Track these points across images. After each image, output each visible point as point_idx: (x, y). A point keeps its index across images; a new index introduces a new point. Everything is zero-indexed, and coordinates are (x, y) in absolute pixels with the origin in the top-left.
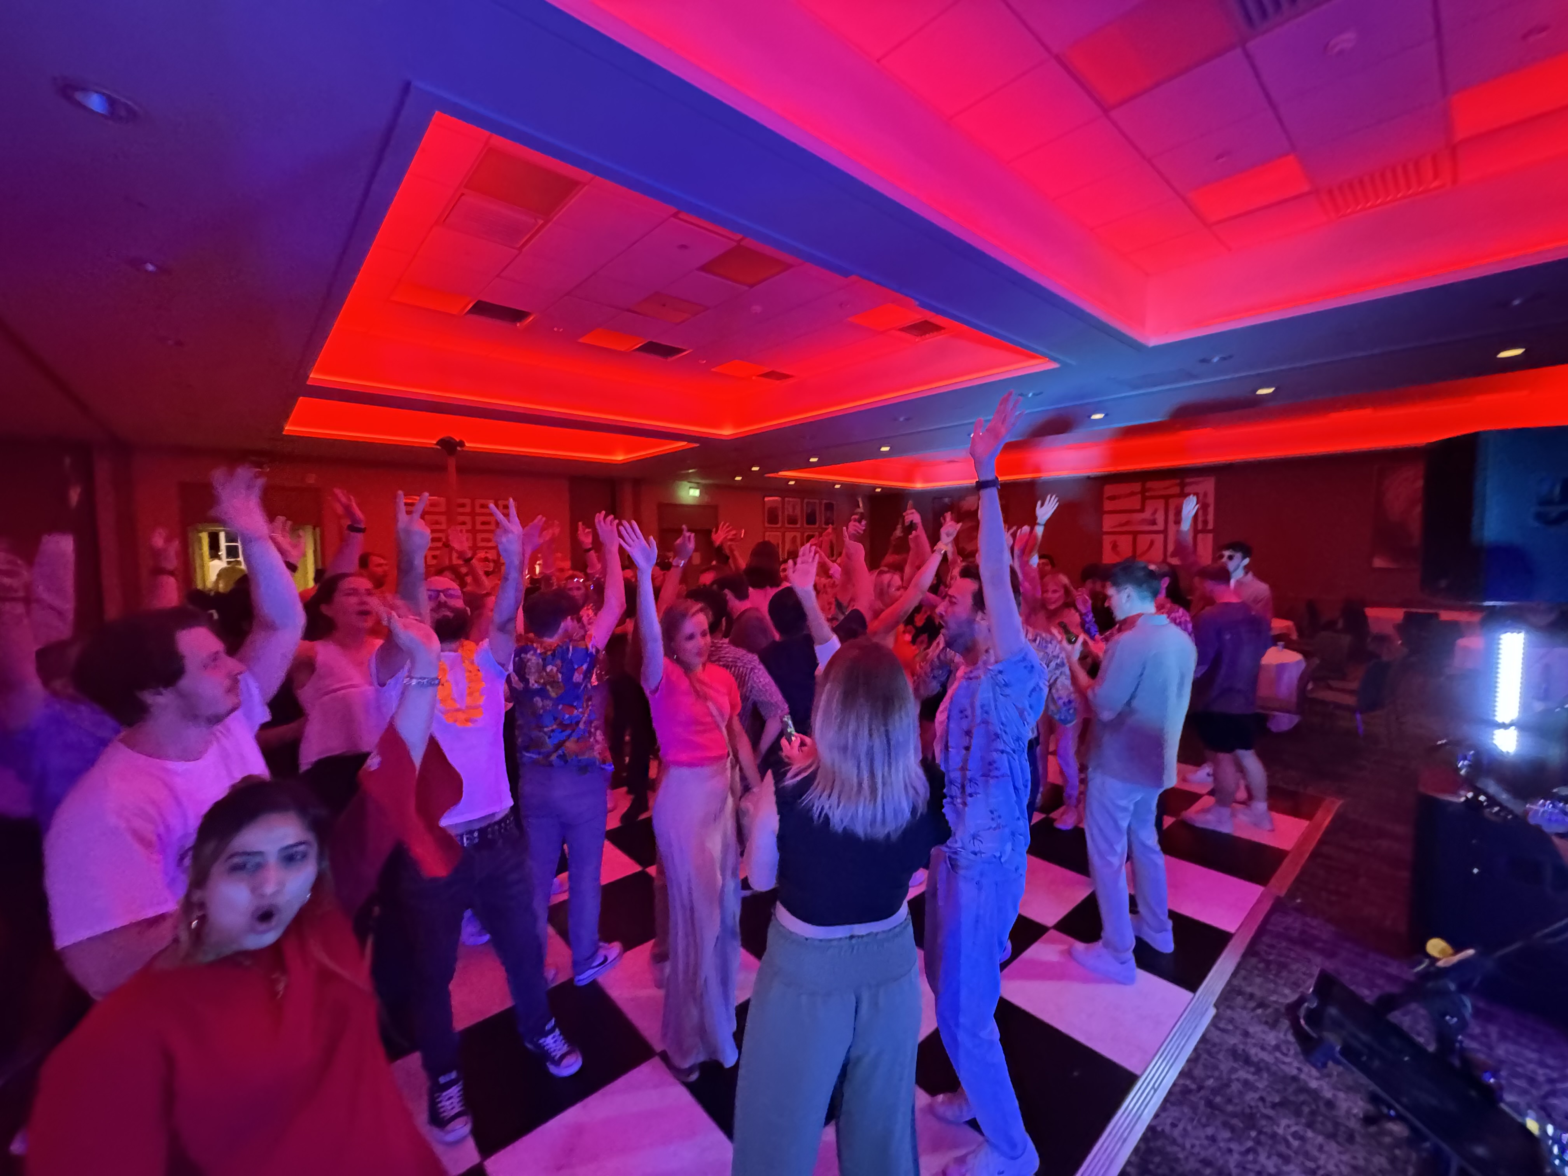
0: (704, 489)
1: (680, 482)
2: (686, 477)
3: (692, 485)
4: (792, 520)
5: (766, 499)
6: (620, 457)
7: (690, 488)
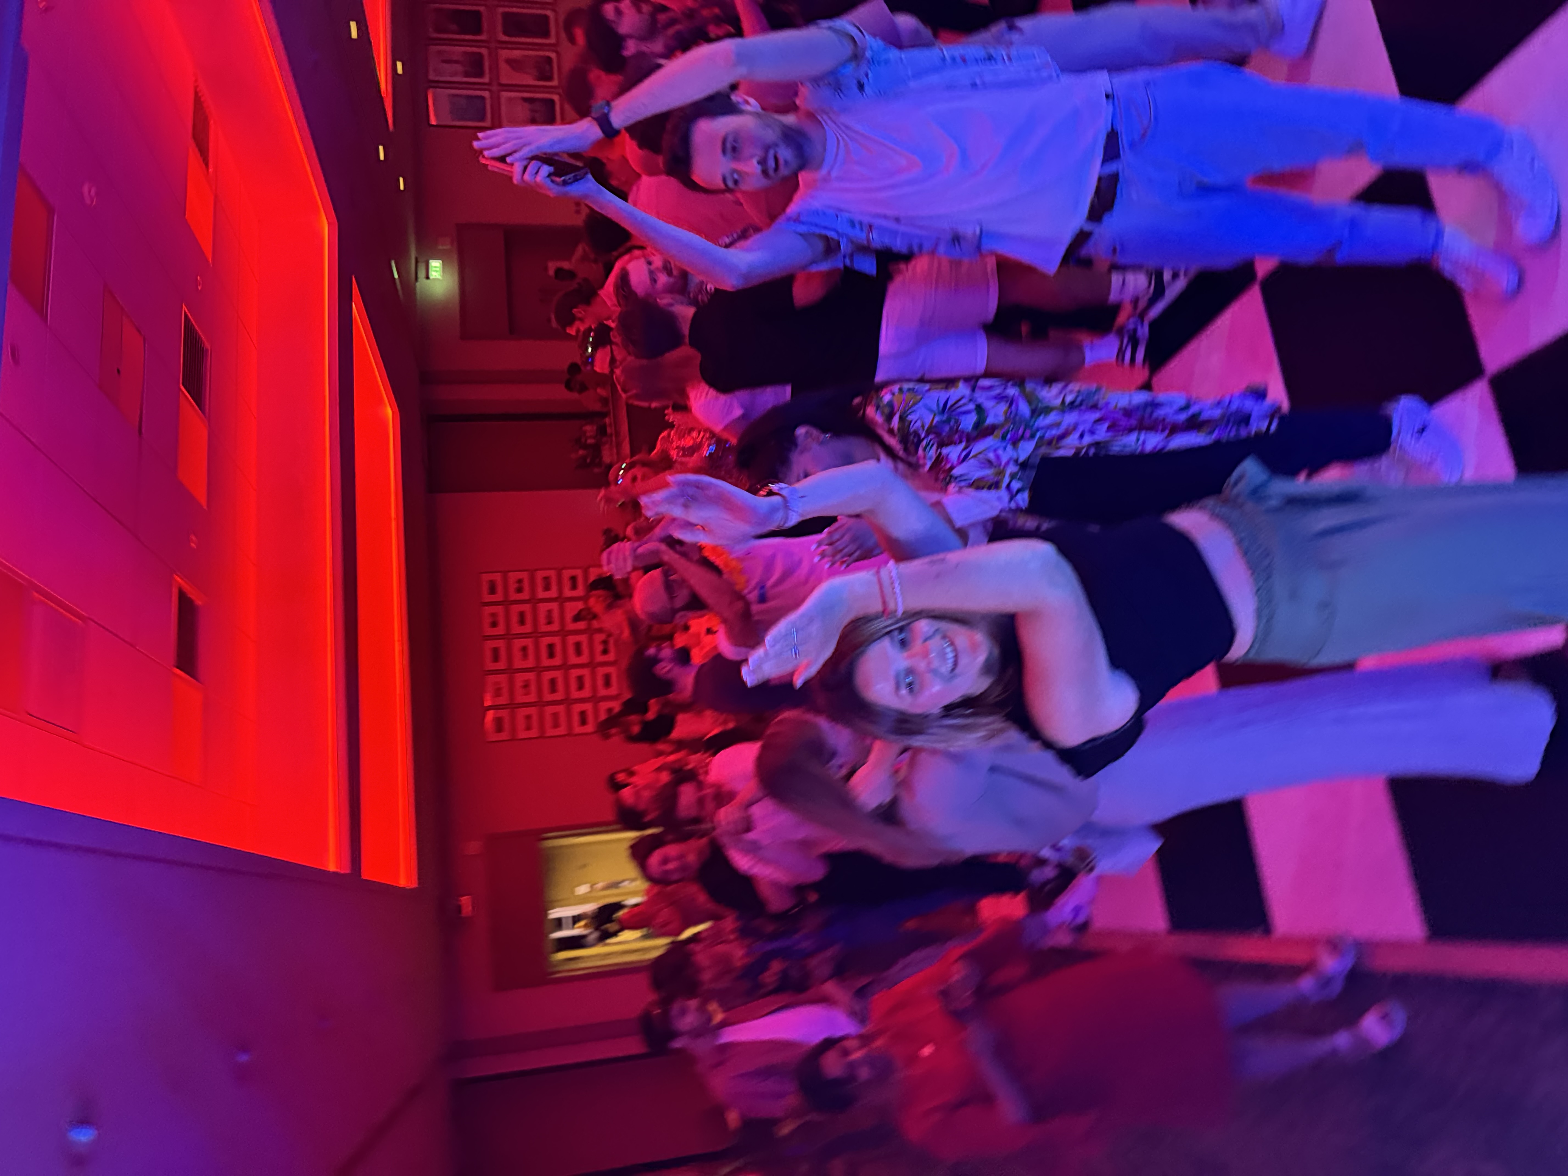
0: (426, 253)
1: (418, 296)
2: (410, 289)
3: (422, 274)
4: (475, 66)
5: (433, 122)
6: (389, 413)
7: (428, 277)
